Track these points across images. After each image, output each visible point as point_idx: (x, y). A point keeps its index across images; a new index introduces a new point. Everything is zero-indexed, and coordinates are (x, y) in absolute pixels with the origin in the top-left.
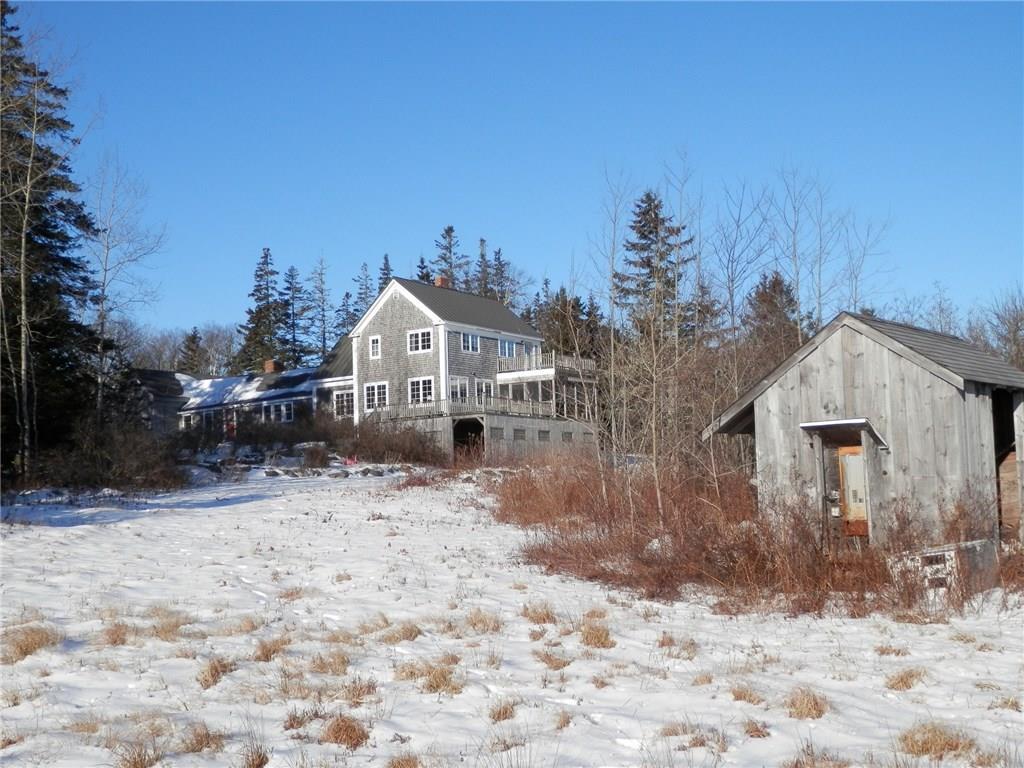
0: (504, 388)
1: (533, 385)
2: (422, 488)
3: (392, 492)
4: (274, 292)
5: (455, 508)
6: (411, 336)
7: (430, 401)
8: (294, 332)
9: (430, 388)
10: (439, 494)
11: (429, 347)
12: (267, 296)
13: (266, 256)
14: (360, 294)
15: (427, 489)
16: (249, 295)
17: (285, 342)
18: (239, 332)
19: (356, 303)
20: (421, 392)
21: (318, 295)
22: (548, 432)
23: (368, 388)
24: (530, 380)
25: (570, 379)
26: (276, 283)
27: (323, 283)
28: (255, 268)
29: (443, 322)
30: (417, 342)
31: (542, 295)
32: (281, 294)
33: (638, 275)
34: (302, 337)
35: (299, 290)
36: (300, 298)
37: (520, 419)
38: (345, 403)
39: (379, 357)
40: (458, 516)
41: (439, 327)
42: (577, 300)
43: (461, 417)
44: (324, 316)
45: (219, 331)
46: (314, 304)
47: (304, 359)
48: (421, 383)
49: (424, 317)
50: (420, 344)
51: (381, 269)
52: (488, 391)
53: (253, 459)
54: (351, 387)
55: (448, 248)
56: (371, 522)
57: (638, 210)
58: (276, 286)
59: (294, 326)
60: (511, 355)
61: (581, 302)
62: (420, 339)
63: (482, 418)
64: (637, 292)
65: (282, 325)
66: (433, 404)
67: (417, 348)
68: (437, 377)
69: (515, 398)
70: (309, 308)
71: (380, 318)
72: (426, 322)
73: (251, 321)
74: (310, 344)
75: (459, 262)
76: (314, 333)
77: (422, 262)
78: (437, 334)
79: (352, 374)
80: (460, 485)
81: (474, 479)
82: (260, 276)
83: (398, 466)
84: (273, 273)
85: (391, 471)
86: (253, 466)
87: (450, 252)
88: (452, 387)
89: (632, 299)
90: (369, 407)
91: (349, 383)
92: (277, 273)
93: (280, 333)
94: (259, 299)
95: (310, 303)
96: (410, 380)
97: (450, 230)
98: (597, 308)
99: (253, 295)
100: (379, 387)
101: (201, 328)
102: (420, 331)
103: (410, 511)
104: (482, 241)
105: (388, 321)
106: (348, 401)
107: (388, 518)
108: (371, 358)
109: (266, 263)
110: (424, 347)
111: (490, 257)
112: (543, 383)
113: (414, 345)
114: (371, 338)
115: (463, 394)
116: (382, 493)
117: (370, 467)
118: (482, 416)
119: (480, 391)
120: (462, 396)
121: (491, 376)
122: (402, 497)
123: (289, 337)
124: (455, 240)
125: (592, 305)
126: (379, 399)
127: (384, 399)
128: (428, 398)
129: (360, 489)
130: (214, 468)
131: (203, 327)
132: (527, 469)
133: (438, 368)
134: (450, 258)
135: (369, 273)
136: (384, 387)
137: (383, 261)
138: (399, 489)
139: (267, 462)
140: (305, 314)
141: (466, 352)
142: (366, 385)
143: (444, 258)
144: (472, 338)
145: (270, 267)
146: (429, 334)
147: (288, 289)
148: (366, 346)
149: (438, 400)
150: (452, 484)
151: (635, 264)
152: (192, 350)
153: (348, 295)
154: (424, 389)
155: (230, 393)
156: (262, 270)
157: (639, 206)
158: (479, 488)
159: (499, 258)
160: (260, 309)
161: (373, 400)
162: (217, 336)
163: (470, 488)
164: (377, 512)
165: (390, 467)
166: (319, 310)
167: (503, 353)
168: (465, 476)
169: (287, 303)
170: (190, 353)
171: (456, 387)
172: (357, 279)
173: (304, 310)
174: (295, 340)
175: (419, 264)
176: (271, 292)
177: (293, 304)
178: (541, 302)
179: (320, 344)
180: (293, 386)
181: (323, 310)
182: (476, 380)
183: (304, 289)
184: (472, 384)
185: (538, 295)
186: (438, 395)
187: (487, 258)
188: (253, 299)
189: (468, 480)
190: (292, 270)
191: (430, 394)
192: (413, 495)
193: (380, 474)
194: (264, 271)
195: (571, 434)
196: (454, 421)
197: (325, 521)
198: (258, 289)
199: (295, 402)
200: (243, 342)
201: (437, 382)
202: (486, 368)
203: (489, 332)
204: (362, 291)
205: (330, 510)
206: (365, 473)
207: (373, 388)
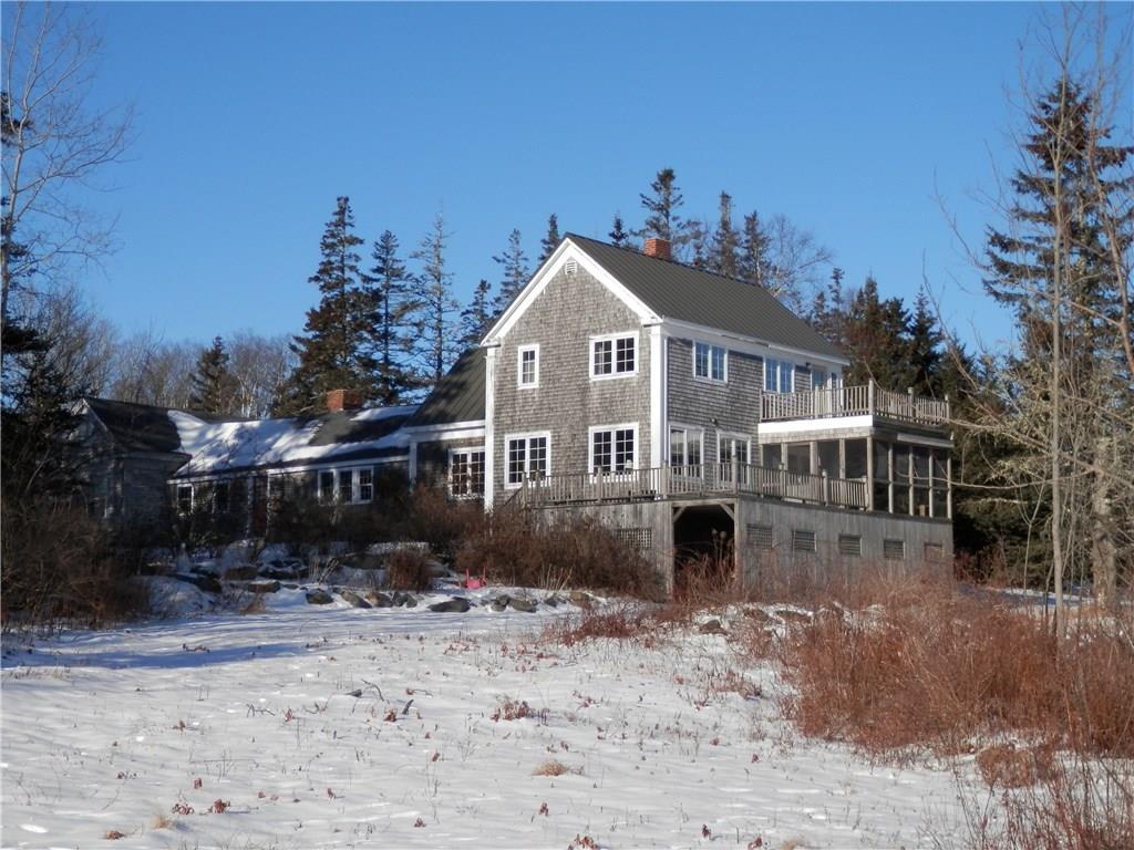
0: (772, 450)
1: (828, 448)
2: (616, 640)
3: (553, 648)
4: (352, 275)
5: (697, 695)
6: (598, 345)
7: (630, 471)
8: (386, 349)
9: (630, 446)
10: (653, 656)
11: (630, 367)
12: (343, 281)
13: (342, 212)
14: (506, 284)
15: (627, 642)
16: (311, 280)
17: (369, 364)
18: (294, 348)
19: (498, 300)
20: (613, 454)
21: (430, 284)
22: (857, 539)
23: (513, 444)
24: (824, 437)
25: (901, 438)
26: (357, 258)
27: (441, 261)
28: (323, 230)
29: (660, 320)
30: (608, 357)
31: (829, 295)
32: (367, 279)
33: (1038, 239)
34: (400, 358)
35: (398, 274)
36: (400, 289)
37: (803, 511)
38: (469, 470)
39: (536, 384)
40: (707, 715)
41: (650, 329)
42: (897, 304)
43: (689, 503)
44: (440, 321)
45: (258, 345)
46: (423, 299)
47: (403, 395)
48: (614, 437)
49: (624, 309)
50: (614, 362)
51: (544, 242)
52: (741, 455)
53: (289, 570)
54: (482, 442)
55: (664, 208)
56: (502, 723)
57: (1043, 115)
58: (359, 265)
59: (386, 337)
60: (786, 388)
61: (904, 308)
62: (614, 351)
63: (732, 506)
64: (1037, 272)
65: (366, 335)
66: (633, 478)
67: (608, 369)
68: (645, 425)
69: (793, 470)
70: (414, 305)
71: (540, 309)
72: (629, 320)
73: (310, 326)
74: (414, 370)
75: (681, 234)
76: (421, 350)
77: (618, 225)
78: (646, 342)
79: (483, 418)
80: (696, 639)
81: (725, 625)
82: (332, 246)
83: (564, 593)
84: (354, 241)
85: (552, 602)
86: (283, 582)
87: (667, 216)
88: (673, 447)
89: (1026, 287)
90: (513, 479)
91: (478, 433)
92: (361, 242)
93: (363, 348)
94: (326, 287)
95: (417, 297)
96: (592, 430)
97: (667, 177)
98: (931, 321)
99: (317, 279)
100: (534, 442)
101: (229, 339)
102: (614, 338)
103: (596, 696)
104: (725, 198)
105: (554, 317)
106: (474, 467)
107: (543, 716)
108: (521, 386)
109: (341, 223)
110: (620, 368)
111: (738, 223)
112: (849, 443)
113: (602, 363)
114: (522, 349)
115: (694, 459)
116: (531, 648)
117: (511, 591)
118: (729, 501)
119: (726, 455)
120: (691, 462)
121: (748, 427)
122: (573, 661)
123: (378, 356)
124: (676, 194)
125: (921, 315)
126: (533, 465)
127: (543, 464)
128: (627, 465)
129: (487, 639)
130: (208, 582)
131: (232, 338)
132: (837, 609)
133: (647, 408)
134: (667, 225)
135: (521, 247)
136: (543, 442)
137: (549, 228)
138: (568, 641)
139: (315, 575)
140: (407, 316)
141: (702, 379)
142: (508, 438)
143: (655, 225)
144: (714, 354)
145: (349, 231)
146: (631, 342)
147: (379, 270)
148: (513, 363)
149: (645, 470)
150: (678, 635)
151: (1036, 217)
152: (212, 377)
153: (484, 286)
154: (620, 447)
155: (270, 449)
156: (333, 236)
157: (1045, 107)
158: (736, 647)
159: (753, 229)
160: (328, 305)
161: (521, 467)
162: (257, 354)
163: (717, 645)
164: (520, 695)
165: (550, 594)
166: (434, 310)
167: (772, 385)
168: (706, 619)
169: (376, 297)
170: (209, 382)
171: (681, 445)
172: (501, 257)
173: (406, 308)
174: (387, 361)
175: (613, 230)
176: (348, 274)
177: (386, 298)
178: (826, 311)
179: (432, 371)
180: (376, 438)
181: (440, 310)
182: (719, 434)
183: (407, 271)
184: (710, 441)
185: (821, 296)
186: (646, 458)
187: (732, 227)
188: (316, 286)
189: (713, 628)
190: (387, 237)
191: (630, 457)
192: (596, 654)
193: (530, 607)
194: (337, 238)
195: (901, 543)
196: (676, 509)
197: (392, 718)
198: (326, 269)
199: (379, 467)
200: (299, 365)
201: (645, 434)
202: (740, 413)
203: (746, 345)
204: (510, 279)
205: (414, 685)
206: (501, 603)
207: (522, 443)
